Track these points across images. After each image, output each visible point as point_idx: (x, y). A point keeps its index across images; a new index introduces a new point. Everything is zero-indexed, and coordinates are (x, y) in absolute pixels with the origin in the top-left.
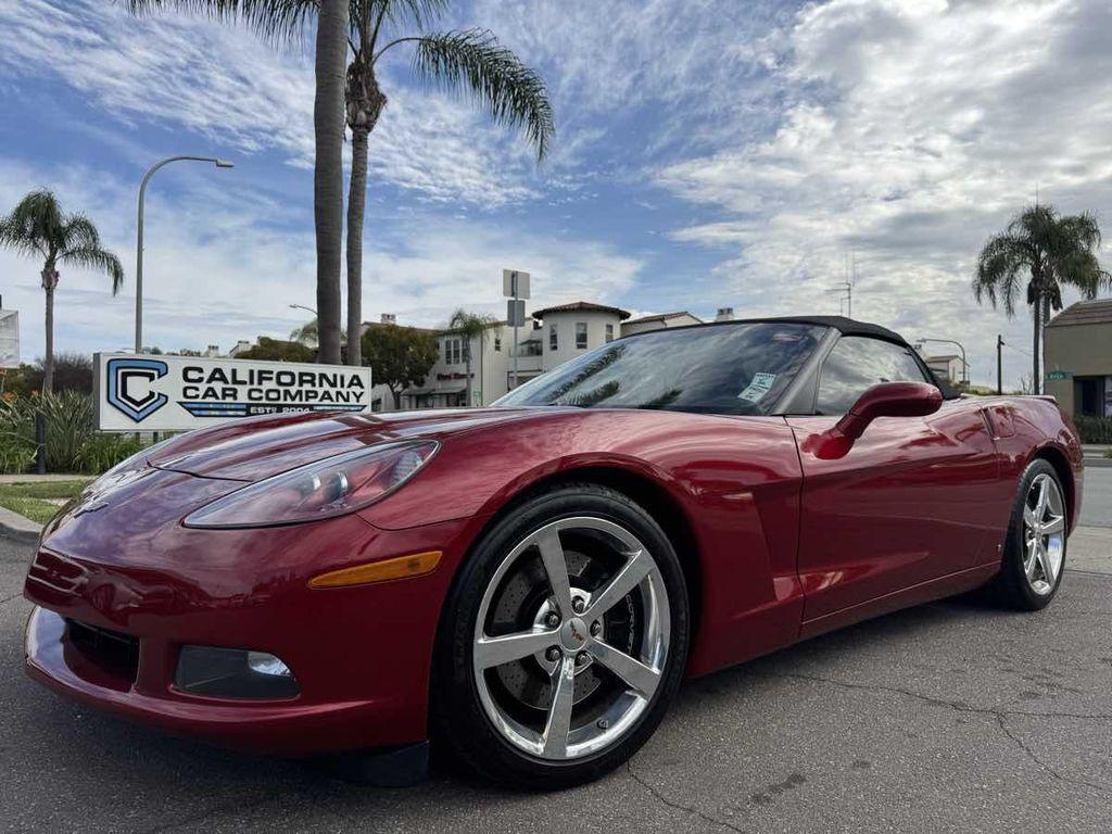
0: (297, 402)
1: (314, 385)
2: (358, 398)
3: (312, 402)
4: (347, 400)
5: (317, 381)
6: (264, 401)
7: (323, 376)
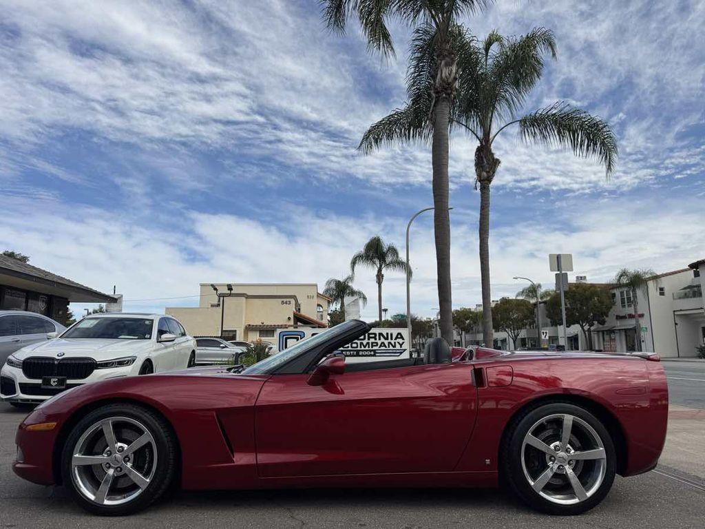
0: (367, 348)
1: (376, 339)
2: (401, 345)
3: (375, 348)
4: (395, 346)
5: (377, 337)
6: (350, 348)
7: (381, 334)
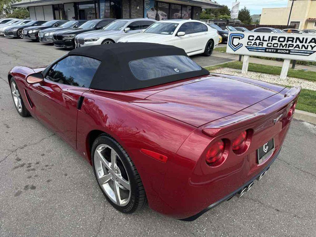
0: (284, 48)
1: (293, 42)
2: (312, 48)
3: (290, 48)
4: (307, 48)
5: (294, 41)
7: (298, 38)
